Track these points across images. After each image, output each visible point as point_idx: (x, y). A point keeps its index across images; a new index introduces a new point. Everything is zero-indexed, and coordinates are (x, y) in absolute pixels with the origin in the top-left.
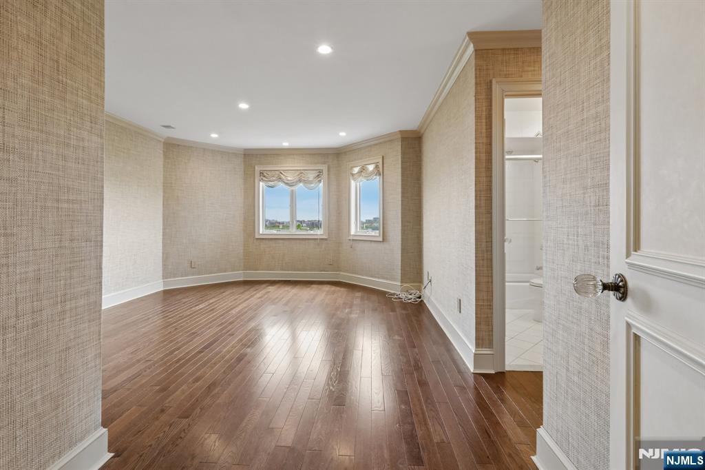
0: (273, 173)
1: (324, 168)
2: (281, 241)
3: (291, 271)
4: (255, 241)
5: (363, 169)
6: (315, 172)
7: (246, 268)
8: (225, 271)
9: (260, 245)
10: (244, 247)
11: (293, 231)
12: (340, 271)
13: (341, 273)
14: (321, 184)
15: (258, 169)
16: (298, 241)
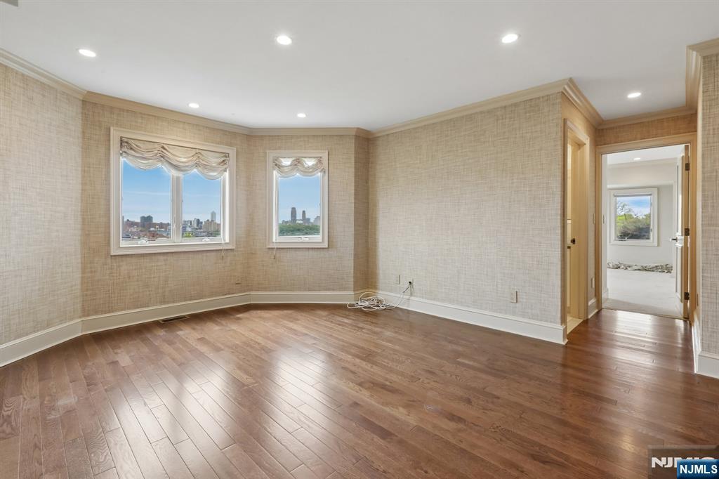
0: (149, 146)
1: (232, 152)
2: (162, 258)
3: (180, 301)
4: (109, 261)
5: (298, 162)
6: (217, 155)
7: (85, 313)
8: (48, 326)
9: (119, 266)
10: (83, 272)
11: (175, 241)
12: (251, 290)
13: (252, 293)
14: (227, 174)
15: (115, 134)
16: (191, 256)
